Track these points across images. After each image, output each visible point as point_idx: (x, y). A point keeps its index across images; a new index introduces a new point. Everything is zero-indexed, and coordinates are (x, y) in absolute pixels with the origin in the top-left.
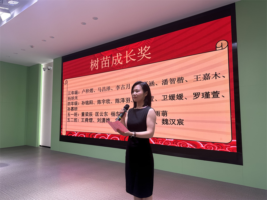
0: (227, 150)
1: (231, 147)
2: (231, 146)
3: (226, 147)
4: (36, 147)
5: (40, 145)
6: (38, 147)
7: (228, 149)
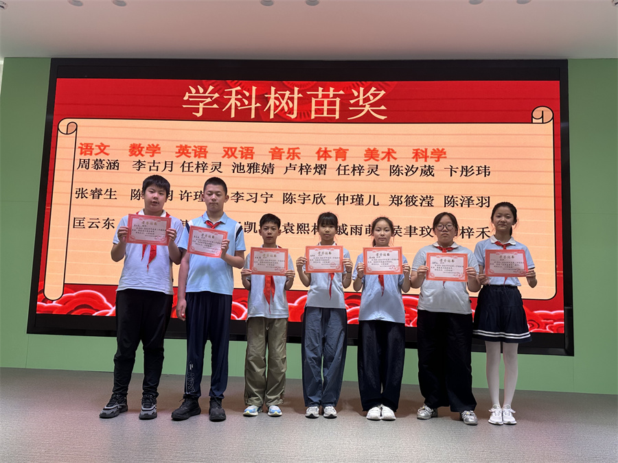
0: (548, 330)
1: (555, 323)
2: (555, 321)
3: (547, 324)
7: (550, 328)
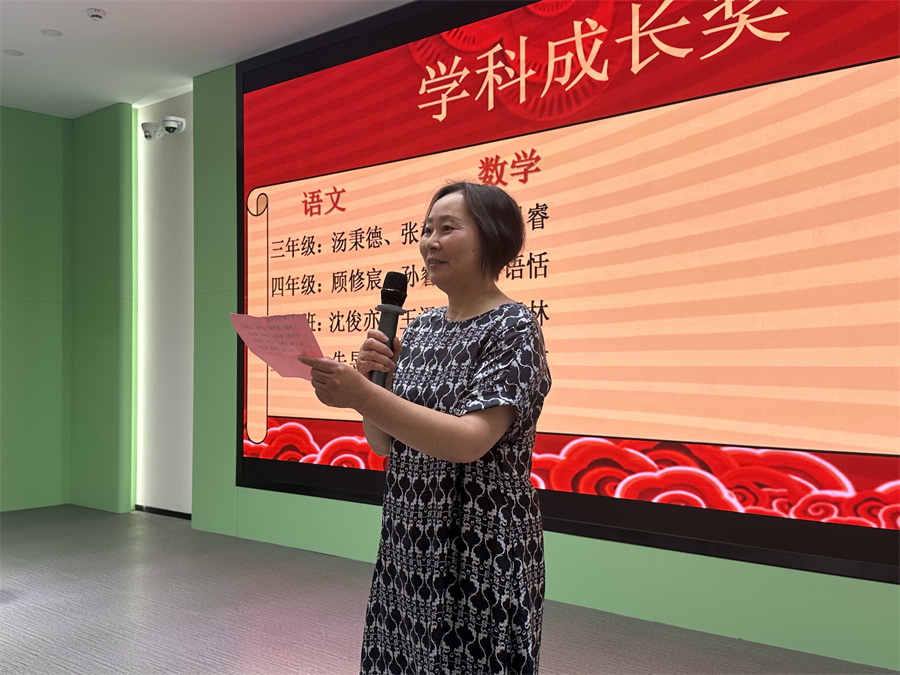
4: (122, 510)
5: (140, 503)
6: (127, 515)
